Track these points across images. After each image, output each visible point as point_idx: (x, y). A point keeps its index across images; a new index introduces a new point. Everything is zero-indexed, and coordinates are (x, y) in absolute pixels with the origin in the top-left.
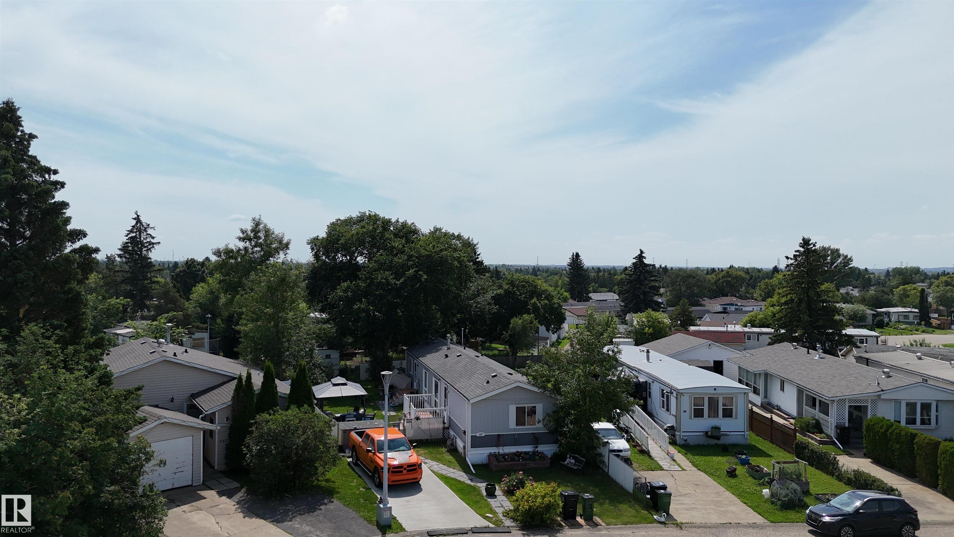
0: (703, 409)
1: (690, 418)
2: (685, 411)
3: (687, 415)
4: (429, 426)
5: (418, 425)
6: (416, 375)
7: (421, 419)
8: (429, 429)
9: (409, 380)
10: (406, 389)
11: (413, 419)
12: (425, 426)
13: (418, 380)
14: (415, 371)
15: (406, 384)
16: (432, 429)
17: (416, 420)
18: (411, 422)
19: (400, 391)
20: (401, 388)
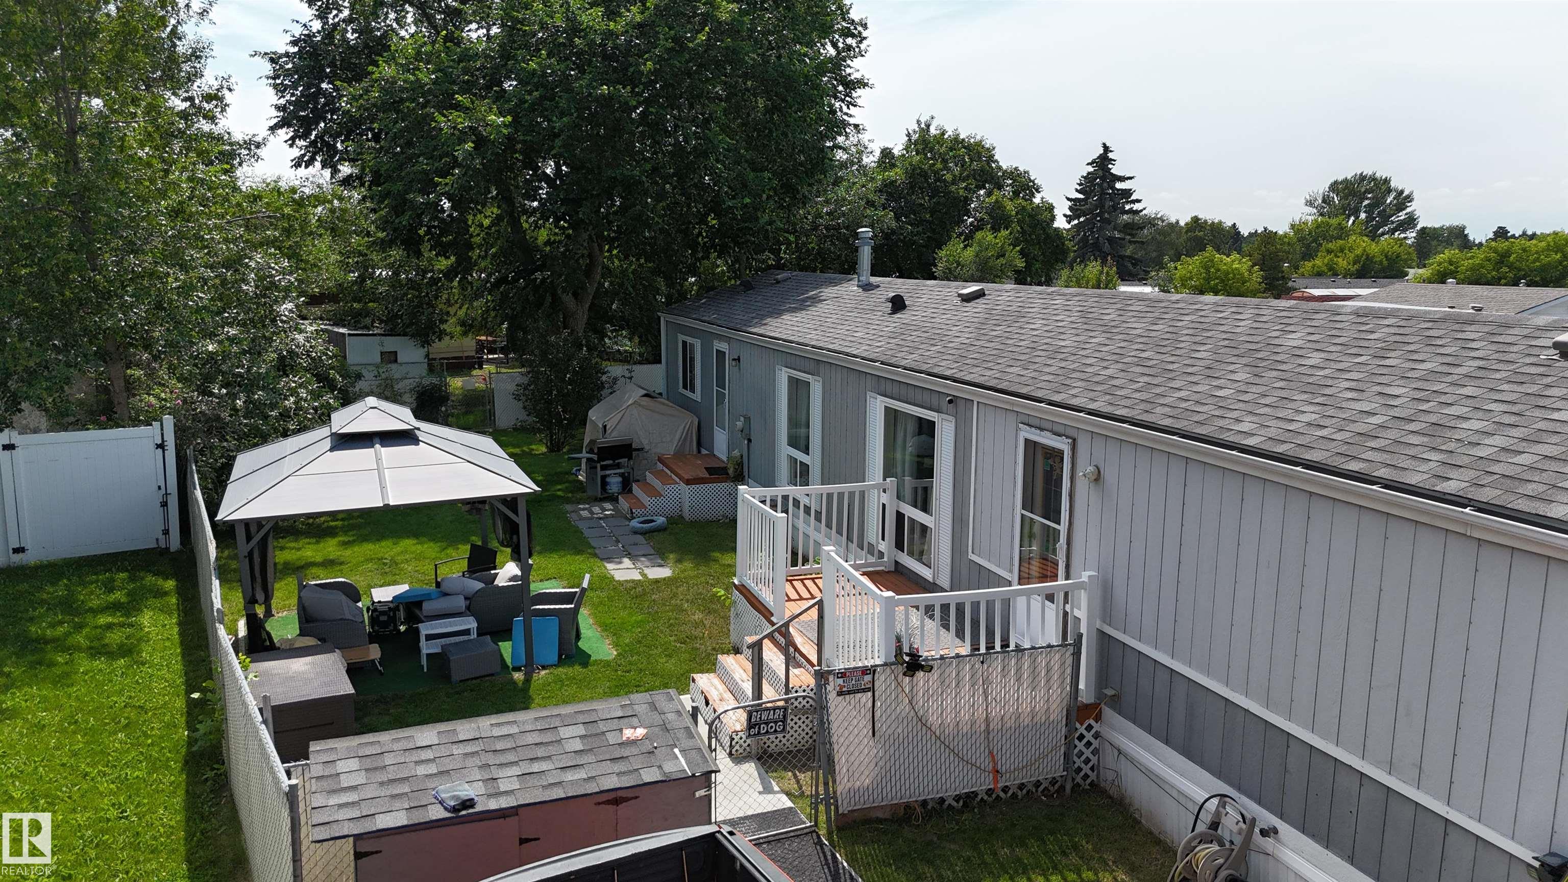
4: (987, 707)
5: (910, 702)
6: (727, 400)
7: (932, 668)
8: (983, 728)
9: (688, 421)
10: (679, 455)
11: (882, 665)
12: (956, 711)
13: (742, 419)
14: (721, 384)
15: (677, 437)
16: (1000, 727)
17: (904, 674)
18: (868, 690)
19: (660, 466)
20: (660, 450)
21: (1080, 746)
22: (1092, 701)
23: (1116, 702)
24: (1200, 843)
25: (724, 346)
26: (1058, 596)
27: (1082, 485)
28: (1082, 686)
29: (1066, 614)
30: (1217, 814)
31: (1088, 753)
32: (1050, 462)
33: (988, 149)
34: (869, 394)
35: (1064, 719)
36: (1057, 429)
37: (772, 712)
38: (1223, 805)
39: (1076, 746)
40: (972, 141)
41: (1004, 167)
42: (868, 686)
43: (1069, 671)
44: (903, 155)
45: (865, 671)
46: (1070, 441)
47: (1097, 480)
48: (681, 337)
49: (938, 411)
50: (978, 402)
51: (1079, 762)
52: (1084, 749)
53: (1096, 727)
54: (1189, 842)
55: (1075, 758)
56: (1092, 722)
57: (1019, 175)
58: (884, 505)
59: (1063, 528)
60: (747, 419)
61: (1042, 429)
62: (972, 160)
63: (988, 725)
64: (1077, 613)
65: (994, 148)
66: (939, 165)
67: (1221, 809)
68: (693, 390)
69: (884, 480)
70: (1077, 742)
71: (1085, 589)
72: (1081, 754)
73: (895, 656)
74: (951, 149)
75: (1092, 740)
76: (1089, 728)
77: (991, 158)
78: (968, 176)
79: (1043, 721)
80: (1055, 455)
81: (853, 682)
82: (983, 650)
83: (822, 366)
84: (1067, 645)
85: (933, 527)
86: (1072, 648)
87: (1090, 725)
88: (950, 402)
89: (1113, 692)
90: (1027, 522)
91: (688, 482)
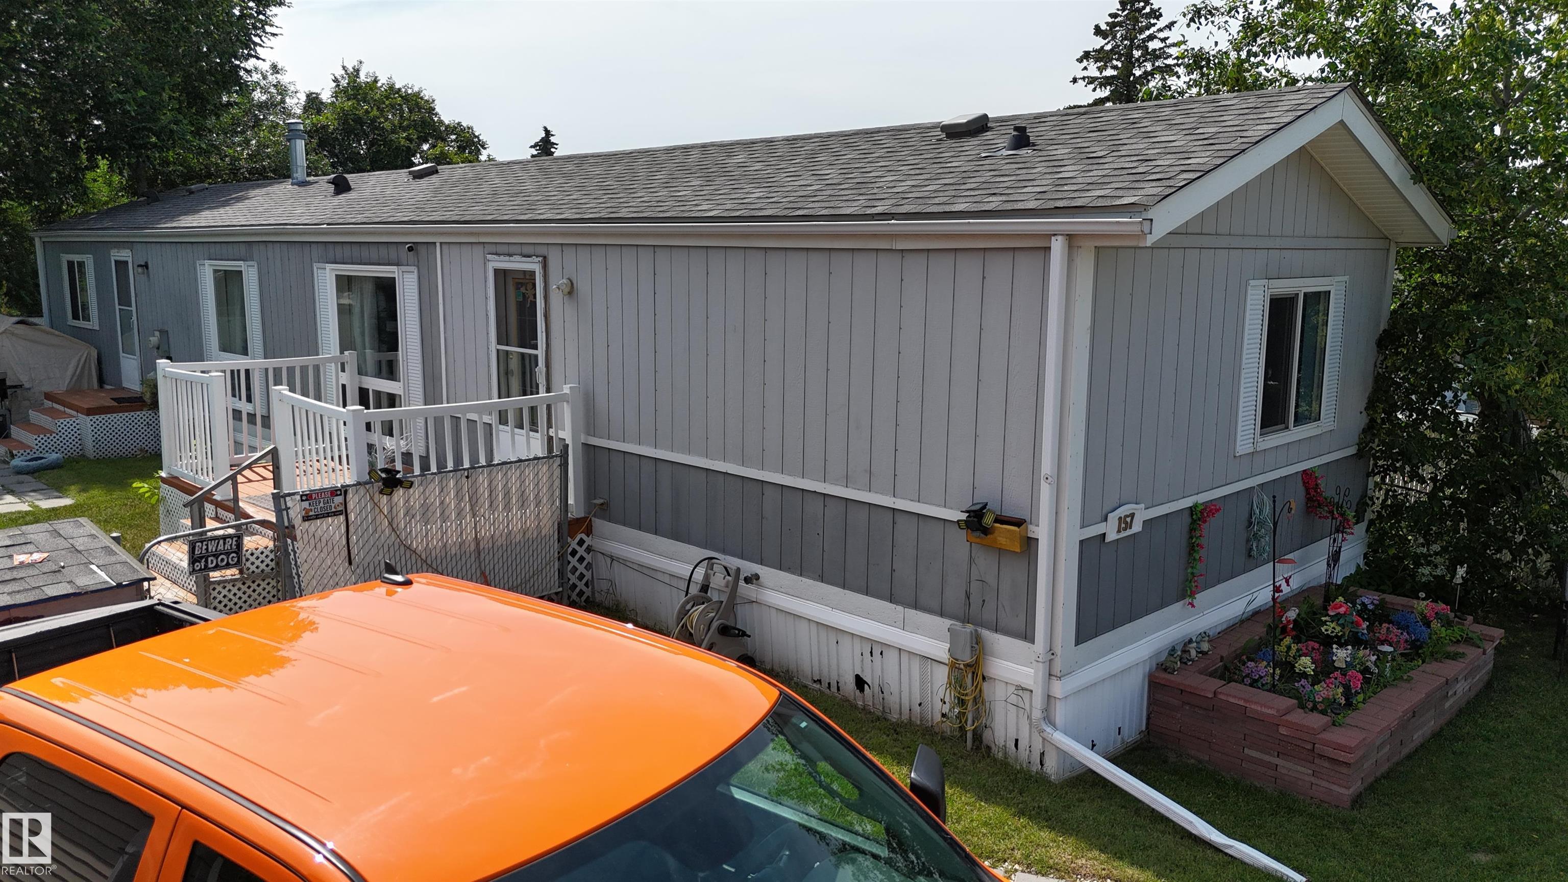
4: (475, 525)
5: (390, 524)
6: (134, 318)
7: (412, 483)
8: (473, 547)
9: (85, 353)
10: (76, 389)
11: (354, 485)
12: (442, 531)
13: (157, 333)
14: (125, 300)
15: (69, 373)
16: (491, 546)
17: (381, 492)
18: (340, 513)
19: (48, 404)
20: (46, 388)
21: (574, 561)
22: (583, 515)
23: (605, 511)
24: (693, 607)
25: (124, 255)
26: (541, 409)
27: (556, 298)
28: (571, 501)
29: (550, 439)
30: (707, 577)
31: (581, 568)
32: (523, 290)
33: (427, 101)
34: (315, 265)
35: (556, 533)
36: (526, 250)
37: (221, 542)
38: (711, 567)
39: (569, 562)
40: (410, 91)
41: (447, 122)
42: (339, 509)
43: (557, 493)
44: (333, 103)
45: (334, 492)
46: (540, 259)
47: (570, 293)
48: (65, 258)
49: (397, 265)
50: (441, 243)
51: (573, 579)
52: (577, 565)
53: (588, 541)
54: (683, 606)
55: (570, 575)
56: (584, 536)
57: (463, 130)
58: (344, 386)
59: (540, 352)
60: (164, 333)
61: (510, 255)
62: (410, 111)
63: (478, 544)
64: (562, 435)
65: (434, 101)
66: (375, 112)
67: (709, 571)
68: (87, 318)
69: (342, 352)
70: (570, 558)
71: (568, 402)
72: (575, 569)
73: (369, 474)
74: (387, 98)
75: (585, 555)
76: (581, 543)
77: (431, 111)
78: (409, 127)
79: (535, 536)
80: (525, 281)
81: (322, 505)
82: (467, 465)
83: (255, 248)
84: (553, 457)
85: (402, 394)
86: (559, 459)
87: (581, 539)
88: (410, 249)
89: (602, 501)
90: (501, 354)
91: (89, 412)
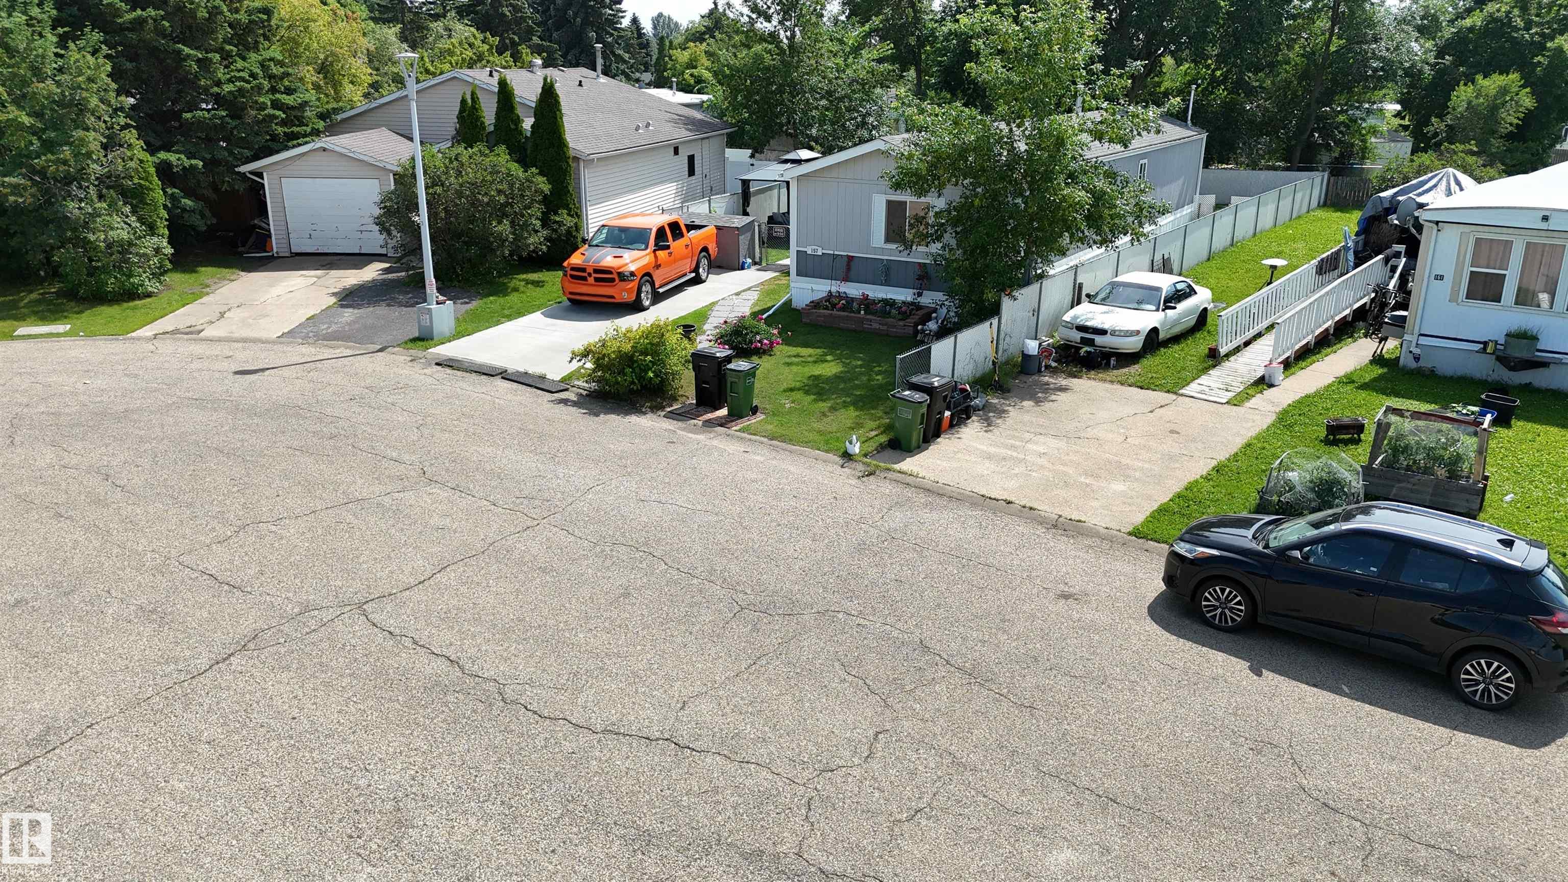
0: (1505, 275)
1: (1453, 299)
2: (1440, 278)
3: (1445, 287)
